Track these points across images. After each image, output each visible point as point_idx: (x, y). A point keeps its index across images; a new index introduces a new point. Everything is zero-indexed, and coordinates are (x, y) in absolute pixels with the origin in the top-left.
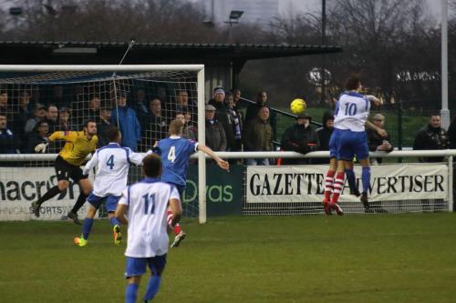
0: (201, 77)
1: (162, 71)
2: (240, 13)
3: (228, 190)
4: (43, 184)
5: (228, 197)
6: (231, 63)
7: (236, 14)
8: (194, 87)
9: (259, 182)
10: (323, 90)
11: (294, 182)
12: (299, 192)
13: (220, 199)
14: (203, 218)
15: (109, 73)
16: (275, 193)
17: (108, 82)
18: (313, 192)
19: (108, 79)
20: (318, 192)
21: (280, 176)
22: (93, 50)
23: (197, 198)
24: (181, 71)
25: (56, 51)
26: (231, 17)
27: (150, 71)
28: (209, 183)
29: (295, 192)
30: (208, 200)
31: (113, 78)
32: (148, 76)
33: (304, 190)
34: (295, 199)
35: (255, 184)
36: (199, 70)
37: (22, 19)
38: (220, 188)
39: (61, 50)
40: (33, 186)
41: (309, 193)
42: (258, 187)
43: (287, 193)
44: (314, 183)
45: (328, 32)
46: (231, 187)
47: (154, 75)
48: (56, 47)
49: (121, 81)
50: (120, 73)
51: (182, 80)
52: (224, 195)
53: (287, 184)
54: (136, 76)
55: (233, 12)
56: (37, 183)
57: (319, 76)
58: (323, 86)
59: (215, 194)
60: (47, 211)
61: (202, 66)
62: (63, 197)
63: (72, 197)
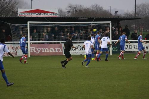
0: (111, 24)
1: (102, 23)
2: (117, 12)
5: (116, 50)
7: (116, 12)
8: (109, 26)
11: (131, 47)
12: (132, 49)
14: (111, 54)
15: (90, 24)
16: (127, 49)
18: (135, 49)
19: (90, 25)
20: (136, 49)
21: (128, 45)
22: (87, 19)
23: (110, 50)
26: (115, 13)
27: (99, 23)
28: (112, 47)
29: (131, 49)
30: (112, 51)
32: (99, 24)
33: (133, 48)
34: (131, 50)
37: (70, 13)
39: (80, 19)
41: (134, 49)
43: (129, 49)
44: (135, 47)
45: (137, 16)
47: (100, 24)
48: (79, 18)
49: (93, 25)
50: (93, 23)
52: (116, 49)
53: (129, 47)
54: (96, 24)
55: (116, 11)
59: (114, 49)
60: (77, 53)
61: (111, 22)
62: (80, 50)
63: (83, 50)
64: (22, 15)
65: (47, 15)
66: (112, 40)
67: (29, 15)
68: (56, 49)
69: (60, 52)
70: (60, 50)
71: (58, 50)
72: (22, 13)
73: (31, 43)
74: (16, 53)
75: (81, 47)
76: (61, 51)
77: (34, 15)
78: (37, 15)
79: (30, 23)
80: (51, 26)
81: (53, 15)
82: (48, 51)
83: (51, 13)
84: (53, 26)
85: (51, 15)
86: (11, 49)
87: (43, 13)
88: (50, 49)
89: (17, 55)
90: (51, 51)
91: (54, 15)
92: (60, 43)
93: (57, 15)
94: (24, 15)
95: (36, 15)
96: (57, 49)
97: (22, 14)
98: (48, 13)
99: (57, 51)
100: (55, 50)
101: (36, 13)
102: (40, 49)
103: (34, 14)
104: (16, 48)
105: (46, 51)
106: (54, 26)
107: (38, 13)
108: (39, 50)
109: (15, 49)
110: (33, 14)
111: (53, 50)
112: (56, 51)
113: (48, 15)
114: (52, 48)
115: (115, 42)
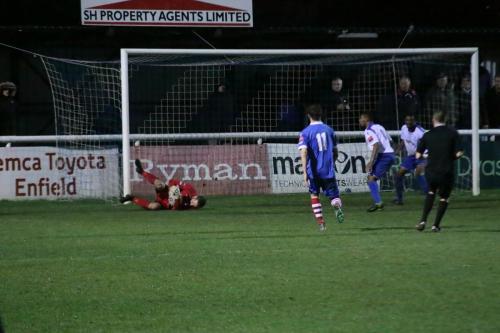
0: (475, 60)
1: (439, 55)
13: (492, 173)
14: (476, 191)
15: (389, 56)
17: (387, 64)
19: (388, 61)
22: (374, 35)
23: (471, 171)
24: (456, 54)
25: (341, 36)
28: (482, 157)
30: (481, 175)
31: (392, 60)
32: (425, 58)
36: (474, 53)
38: (493, 163)
39: (344, 35)
49: (399, 62)
50: (399, 56)
52: (496, 169)
54: (414, 58)
59: (488, 168)
61: (476, 49)
62: (346, 171)
63: (355, 171)
64: (99, 20)
65: (204, 21)
66: (481, 127)
67: (128, 19)
68: (241, 165)
69: (261, 181)
70: (260, 171)
71: (252, 172)
72: (99, 11)
73: (137, 143)
74: (74, 183)
75: (346, 156)
76: (264, 178)
77: (150, 19)
78: (162, 21)
79: (130, 56)
80: (222, 67)
81: (229, 21)
82: (207, 177)
83: (220, 13)
84: (227, 66)
85: (220, 21)
86: (51, 168)
87: (185, 12)
88: (217, 167)
89: (75, 192)
90: (221, 175)
91: (235, 21)
92: (257, 139)
93: (247, 17)
94: (105, 19)
95: (157, 20)
96: (244, 168)
97: (99, 16)
98: (210, 13)
99: (245, 177)
100: (237, 171)
101: (159, 12)
102: (176, 166)
103: (149, 15)
104: (71, 160)
105: (197, 178)
106: (233, 66)
107: (166, 12)
108: (169, 170)
109: (66, 167)
110: (143, 16)
111: (229, 170)
112: (240, 175)
113: (211, 17)
114: (225, 165)
115: (493, 139)
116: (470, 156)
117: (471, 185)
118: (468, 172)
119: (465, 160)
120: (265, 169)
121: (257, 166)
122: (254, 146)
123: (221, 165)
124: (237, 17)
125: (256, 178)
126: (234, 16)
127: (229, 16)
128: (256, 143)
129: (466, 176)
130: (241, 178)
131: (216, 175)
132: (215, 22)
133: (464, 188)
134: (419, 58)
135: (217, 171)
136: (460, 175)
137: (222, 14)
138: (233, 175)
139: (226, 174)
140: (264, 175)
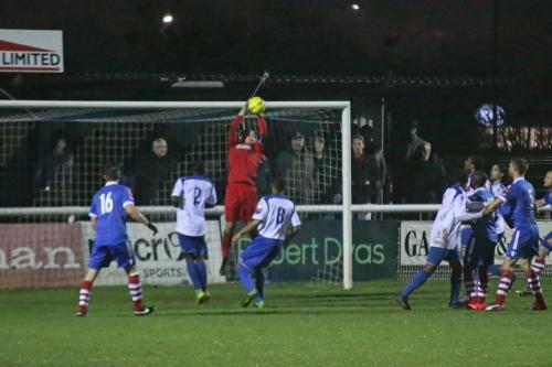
0: (346, 116)
3: (378, 250)
4: (160, 241)
5: (379, 258)
6: (383, 100)
8: (338, 128)
9: (415, 241)
10: (495, 131)
13: (369, 260)
14: (347, 283)
22: (219, 84)
23: (342, 258)
24: (323, 109)
25: (176, 85)
27: (287, 109)
28: (355, 241)
30: (355, 265)
32: (283, 113)
35: (411, 243)
36: (344, 108)
38: (369, 248)
39: (181, 83)
40: (147, 245)
42: (415, 247)
46: (381, 247)
47: (290, 113)
51: (324, 119)
52: (374, 256)
56: (153, 241)
57: (491, 116)
58: (495, 127)
59: (363, 254)
60: (165, 273)
61: (348, 103)
68: (47, 249)
69: (73, 270)
70: (71, 257)
71: (61, 258)
76: (77, 266)
80: (23, 123)
81: (32, 65)
82: (3, 265)
83: (20, 53)
84: (30, 123)
85: (20, 64)
88: (15, 252)
90: (21, 262)
91: (39, 65)
92: (68, 216)
93: (55, 60)
96: (51, 253)
98: (8, 53)
99: (52, 264)
100: (41, 257)
106: (37, 123)
111: (31, 256)
112: (46, 262)
113: (8, 59)
114: (26, 249)
115: (368, 217)
116: (341, 239)
117: (341, 275)
118: (338, 259)
119: (333, 243)
120: (78, 254)
121: (68, 250)
122: (64, 225)
123: (20, 249)
124: (43, 59)
125: (66, 266)
126: (39, 58)
127: (32, 58)
128: (67, 221)
129: (335, 265)
130: (47, 267)
131: (15, 263)
132: (14, 66)
133: (333, 279)
134: (276, 114)
135: (15, 257)
136: (327, 262)
137: (23, 56)
138: (37, 262)
139: (27, 261)
140: (76, 262)
